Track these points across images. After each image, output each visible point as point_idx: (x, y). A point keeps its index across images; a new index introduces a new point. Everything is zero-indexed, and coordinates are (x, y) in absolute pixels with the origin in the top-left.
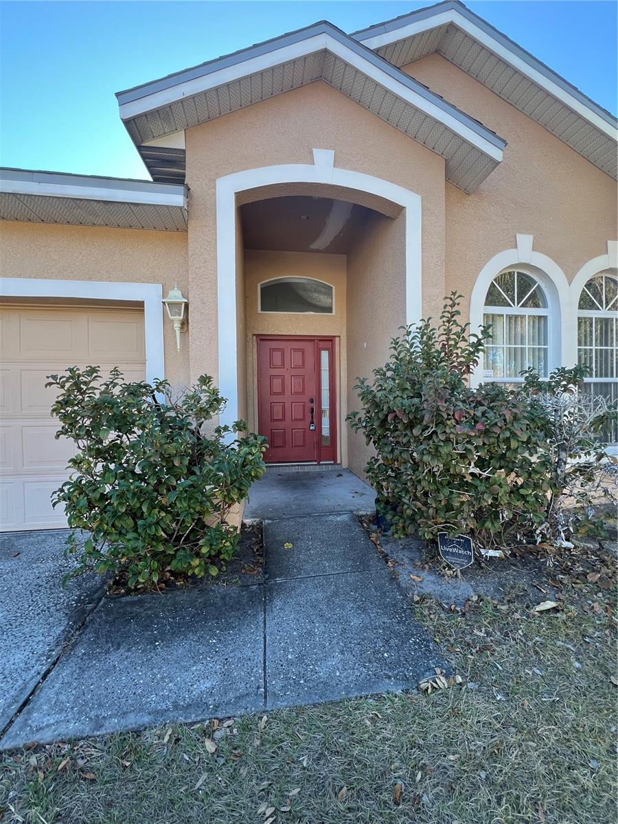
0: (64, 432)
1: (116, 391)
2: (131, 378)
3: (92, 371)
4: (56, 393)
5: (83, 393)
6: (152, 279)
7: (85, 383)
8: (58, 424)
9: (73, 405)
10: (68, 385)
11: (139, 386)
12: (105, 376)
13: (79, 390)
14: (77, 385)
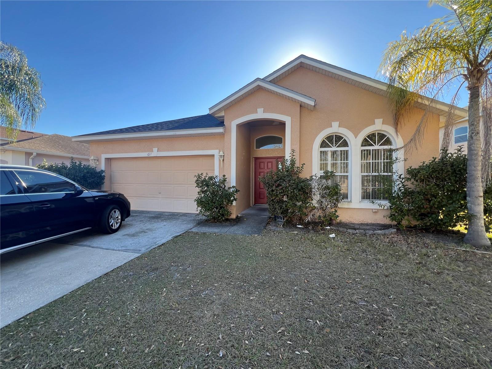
0: (197, 186)
1: (207, 178)
2: (210, 175)
3: (202, 174)
4: (196, 179)
5: (200, 179)
6: (217, 149)
7: (201, 177)
8: (196, 185)
9: (198, 181)
10: (197, 177)
11: (212, 177)
12: (205, 175)
13: (200, 178)
14: (199, 177)
